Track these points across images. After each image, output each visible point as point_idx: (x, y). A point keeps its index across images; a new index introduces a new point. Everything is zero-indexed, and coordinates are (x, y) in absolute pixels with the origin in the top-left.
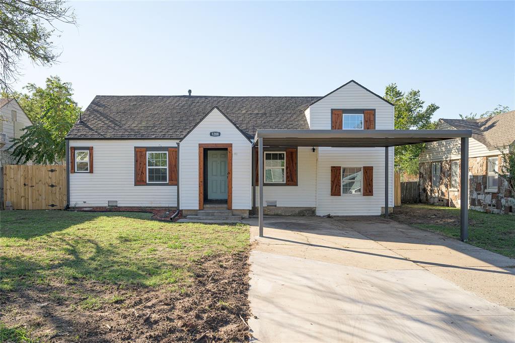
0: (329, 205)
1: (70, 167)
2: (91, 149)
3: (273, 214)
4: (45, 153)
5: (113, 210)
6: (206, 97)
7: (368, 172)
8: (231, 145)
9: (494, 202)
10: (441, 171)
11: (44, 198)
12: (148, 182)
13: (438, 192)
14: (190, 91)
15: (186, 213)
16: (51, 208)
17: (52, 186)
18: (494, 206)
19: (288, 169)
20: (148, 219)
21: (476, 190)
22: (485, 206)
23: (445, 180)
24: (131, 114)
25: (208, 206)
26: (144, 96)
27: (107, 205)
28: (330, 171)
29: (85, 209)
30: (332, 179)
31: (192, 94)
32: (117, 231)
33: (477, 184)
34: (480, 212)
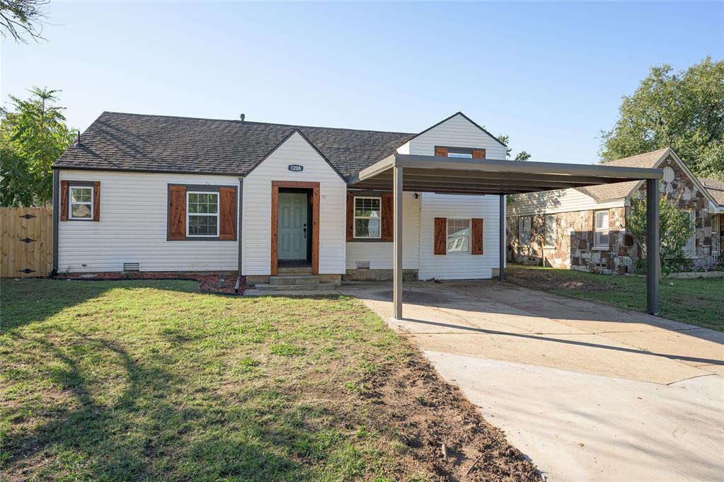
0: (432, 267)
1: (60, 211)
2: (96, 185)
3: (365, 279)
4: (16, 192)
5: (132, 277)
6: (266, 125)
7: (477, 225)
8: (318, 184)
9: (603, 261)
10: (532, 227)
11: (11, 258)
12: (188, 235)
13: (529, 250)
14: (243, 116)
15: (251, 280)
16: (23, 274)
17: (28, 240)
18: (604, 265)
19: (385, 220)
20: (197, 292)
21: (580, 248)
22: (592, 266)
23: (538, 237)
24: (161, 139)
25: (284, 269)
26: (178, 118)
27: (122, 269)
28: (434, 223)
29: (84, 276)
30: (435, 232)
31: (245, 120)
32: (153, 317)
33: (581, 241)
34: (585, 272)
